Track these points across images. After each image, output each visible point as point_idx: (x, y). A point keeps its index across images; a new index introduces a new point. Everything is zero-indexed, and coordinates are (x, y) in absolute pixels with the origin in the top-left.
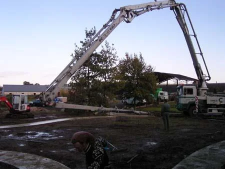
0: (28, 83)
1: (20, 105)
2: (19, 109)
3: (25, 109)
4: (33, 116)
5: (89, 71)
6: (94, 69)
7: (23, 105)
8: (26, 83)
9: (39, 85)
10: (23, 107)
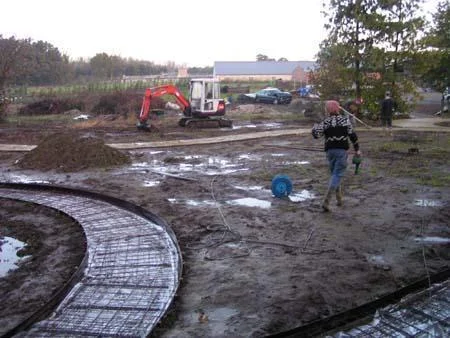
0: (266, 57)
1: (203, 102)
2: (203, 110)
3: (215, 110)
4: (228, 124)
5: (358, 28)
6: (371, 22)
7: (209, 101)
8: (262, 58)
9: (286, 60)
10: (210, 106)
